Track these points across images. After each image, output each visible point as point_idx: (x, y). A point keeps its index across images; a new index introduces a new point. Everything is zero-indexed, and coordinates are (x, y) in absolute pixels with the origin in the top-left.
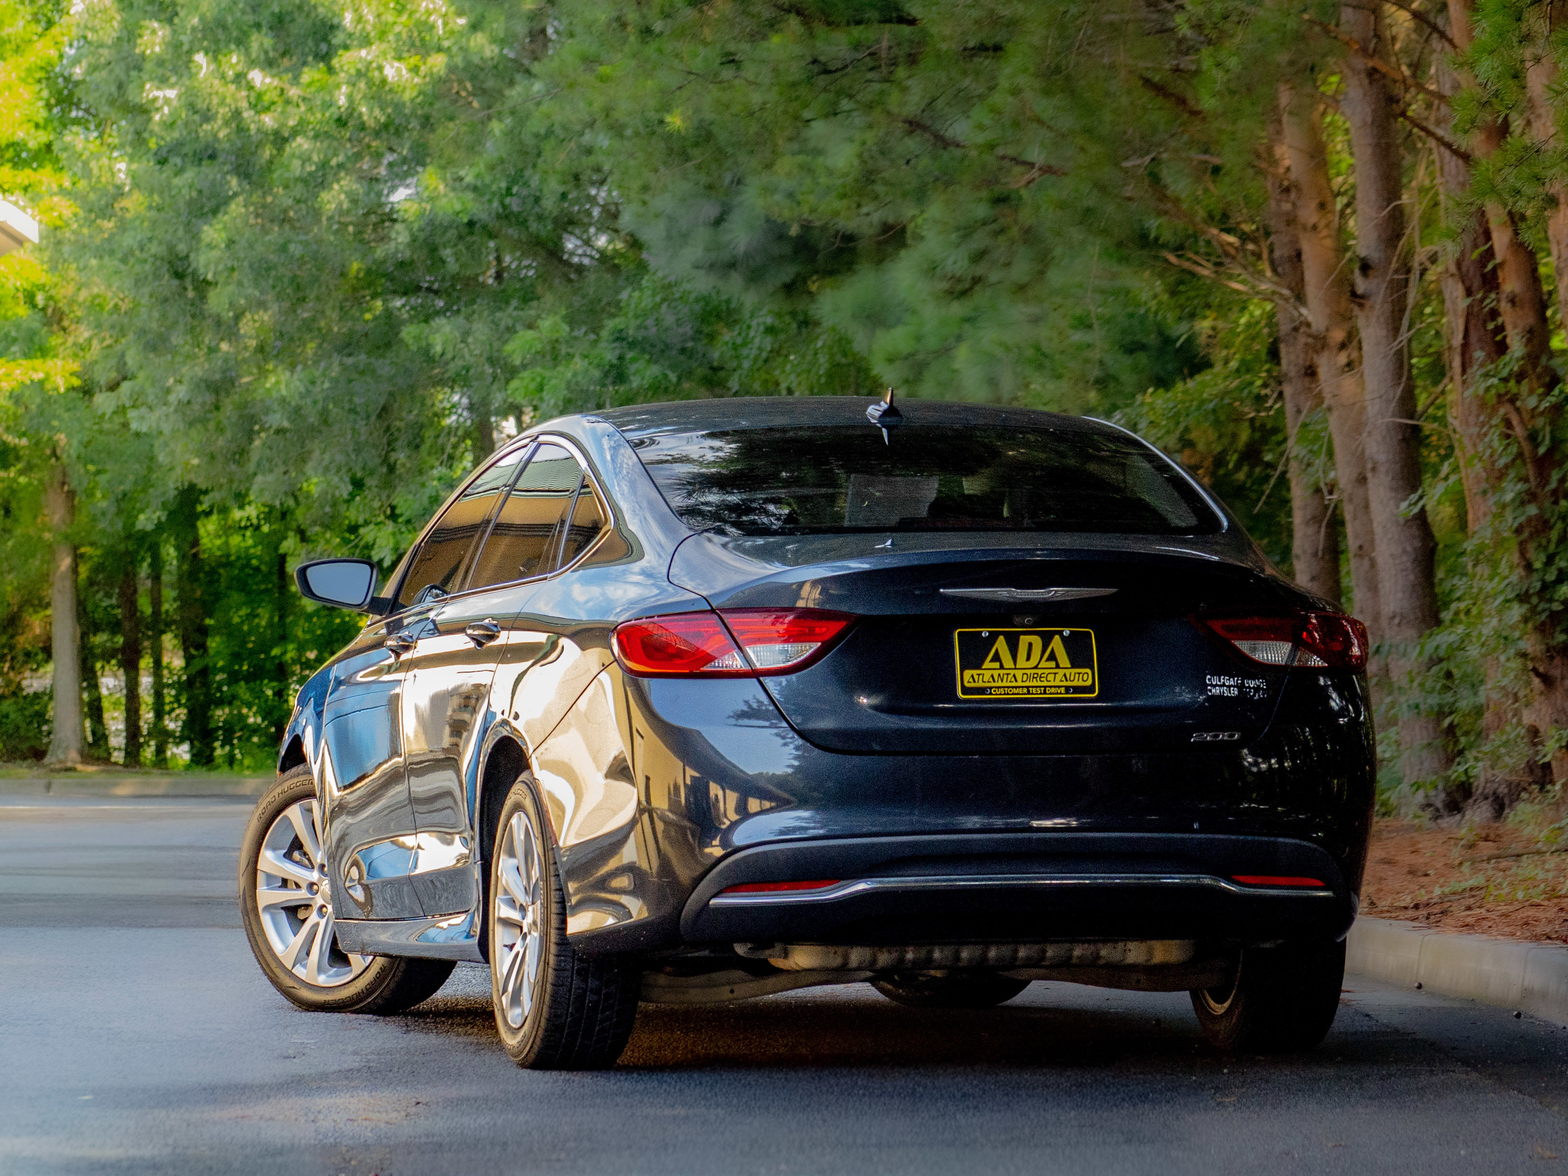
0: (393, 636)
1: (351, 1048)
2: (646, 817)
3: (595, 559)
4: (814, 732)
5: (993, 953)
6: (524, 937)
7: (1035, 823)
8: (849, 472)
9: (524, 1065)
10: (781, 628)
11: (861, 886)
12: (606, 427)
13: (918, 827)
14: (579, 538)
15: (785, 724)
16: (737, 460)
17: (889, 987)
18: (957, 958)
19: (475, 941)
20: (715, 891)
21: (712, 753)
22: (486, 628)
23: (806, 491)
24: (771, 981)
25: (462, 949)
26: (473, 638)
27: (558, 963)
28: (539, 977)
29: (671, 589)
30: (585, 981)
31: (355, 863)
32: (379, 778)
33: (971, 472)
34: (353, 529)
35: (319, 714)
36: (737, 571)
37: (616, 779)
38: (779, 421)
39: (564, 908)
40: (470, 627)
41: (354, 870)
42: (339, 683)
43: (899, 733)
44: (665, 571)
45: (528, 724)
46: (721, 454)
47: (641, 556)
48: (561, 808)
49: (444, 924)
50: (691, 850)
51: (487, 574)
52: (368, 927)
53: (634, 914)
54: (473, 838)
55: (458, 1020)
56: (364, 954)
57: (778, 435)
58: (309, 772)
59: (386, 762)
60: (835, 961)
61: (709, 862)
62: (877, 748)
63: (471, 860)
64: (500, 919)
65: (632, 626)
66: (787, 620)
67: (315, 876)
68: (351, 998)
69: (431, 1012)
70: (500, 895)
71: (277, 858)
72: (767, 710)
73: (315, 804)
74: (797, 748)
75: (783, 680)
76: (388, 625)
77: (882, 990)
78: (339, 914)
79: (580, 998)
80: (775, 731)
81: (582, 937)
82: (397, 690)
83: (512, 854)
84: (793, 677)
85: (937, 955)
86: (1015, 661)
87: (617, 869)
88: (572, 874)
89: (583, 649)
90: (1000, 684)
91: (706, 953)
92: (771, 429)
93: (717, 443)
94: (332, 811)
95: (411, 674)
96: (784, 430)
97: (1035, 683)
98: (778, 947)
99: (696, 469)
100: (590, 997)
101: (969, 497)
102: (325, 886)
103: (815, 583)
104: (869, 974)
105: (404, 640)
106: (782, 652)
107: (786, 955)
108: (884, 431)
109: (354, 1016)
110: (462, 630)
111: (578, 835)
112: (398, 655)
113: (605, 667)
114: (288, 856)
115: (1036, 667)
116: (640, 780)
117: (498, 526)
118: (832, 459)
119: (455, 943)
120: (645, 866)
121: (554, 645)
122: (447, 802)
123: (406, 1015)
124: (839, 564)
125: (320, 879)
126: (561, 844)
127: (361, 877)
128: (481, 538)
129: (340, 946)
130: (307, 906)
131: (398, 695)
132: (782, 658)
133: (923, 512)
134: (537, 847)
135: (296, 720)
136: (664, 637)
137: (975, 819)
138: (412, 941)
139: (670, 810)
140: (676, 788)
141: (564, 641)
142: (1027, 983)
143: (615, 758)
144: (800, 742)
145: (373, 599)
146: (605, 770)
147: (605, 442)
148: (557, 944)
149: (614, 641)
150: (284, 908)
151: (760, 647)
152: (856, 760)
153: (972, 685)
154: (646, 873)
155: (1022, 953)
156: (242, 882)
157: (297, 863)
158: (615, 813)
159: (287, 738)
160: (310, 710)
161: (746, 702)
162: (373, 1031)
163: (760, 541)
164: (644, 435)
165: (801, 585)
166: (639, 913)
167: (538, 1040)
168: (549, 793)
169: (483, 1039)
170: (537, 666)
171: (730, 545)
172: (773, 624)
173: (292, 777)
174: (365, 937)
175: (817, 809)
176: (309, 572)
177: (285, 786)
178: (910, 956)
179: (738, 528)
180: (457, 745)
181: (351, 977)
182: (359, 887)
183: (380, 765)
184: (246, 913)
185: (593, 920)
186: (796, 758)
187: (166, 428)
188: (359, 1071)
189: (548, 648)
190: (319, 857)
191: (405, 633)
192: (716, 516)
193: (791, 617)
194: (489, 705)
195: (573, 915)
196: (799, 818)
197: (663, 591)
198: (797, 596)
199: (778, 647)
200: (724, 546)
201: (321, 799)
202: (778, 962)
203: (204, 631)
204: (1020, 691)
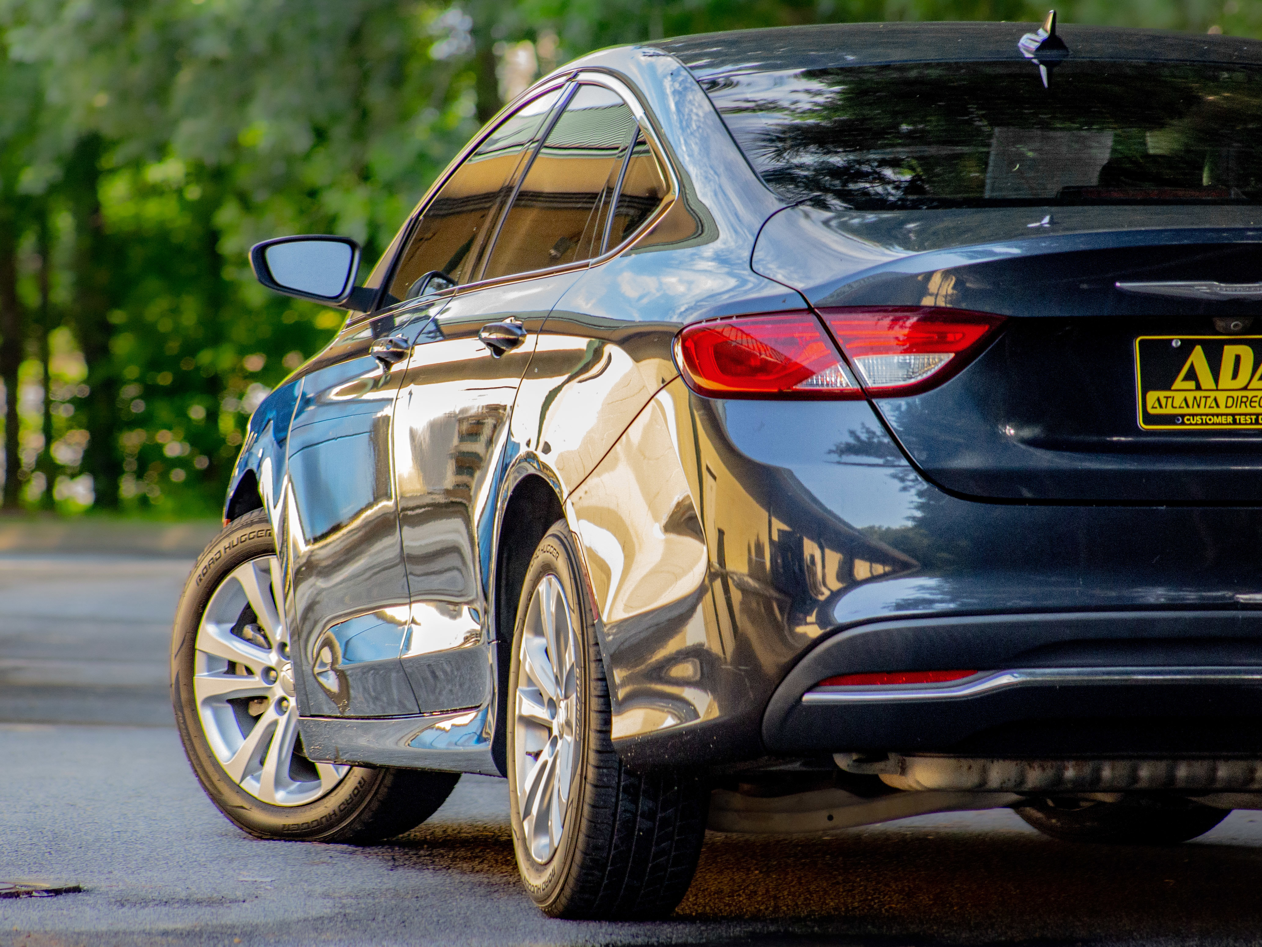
0: (382, 339)
1: (319, 889)
2: (718, 583)
3: (655, 239)
4: (942, 472)
5: (1182, 771)
6: (554, 743)
7: (1242, 597)
8: (993, 123)
9: (551, 913)
10: (901, 333)
11: (1006, 679)
12: (670, 62)
13: (1080, 602)
14: (632, 212)
15: (904, 462)
16: (842, 108)
17: (1039, 815)
18: (1134, 778)
19: (487, 747)
20: (810, 682)
21: (806, 498)
22: (507, 330)
23: (932, 150)
24: (882, 805)
25: (468, 757)
26: (489, 344)
27: (600, 777)
28: (574, 795)
29: (753, 278)
30: (635, 802)
31: (328, 643)
32: (358, 529)
33: (1157, 124)
34: (313, 194)
35: (281, 442)
36: (841, 258)
37: (679, 533)
38: (897, 55)
39: (608, 704)
40: (486, 329)
41: (326, 650)
42: (307, 402)
43: (1056, 475)
44: (746, 254)
45: (562, 457)
46: (820, 99)
47: (715, 236)
48: (606, 571)
49: (446, 725)
50: (778, 628)
51: (507, 257)
52: (343, 727)
53: (701, 712)
54: (486, 612)
55: (462, 853)
56: (337, 762)
57: (895, 75)
58: (267, 520)
59: (369, 506)
60: (970, 779)
61: (800, 646)
62: (1027, 494)
63: (484, 639)
64: (522, 718)
65: (704, 330)
66: (909, 323)
67: (273, 658)
68: (319, 822)
69: (425, 841)
70: (523, 686)
71: (222, 634)
72: (881, 443)
73: (274, 562)
74: (920, 494)
75: (903, 402)
76: (374, 325)
77: (1029, 819)
78: (305, 711)
79: (629, 826)
80: (892, 471)
81: (630, 743)
82: (387, 411)
83: (538, 631)
84: (917, 400)
85: (1106, 773)
86: (1216, 380)
87: (679, 653)
88: (618, 658)
89: (637, 360)
90: (1195, 410)
91: (796, 766)
92: (887, 67)
93: (815, 85)
94: (298, 572)
95: (405, 391)
96: (902, 68)
97: (1243, 410)
98: (893, 758)
99: (786, 120)
100: (641, 823)
101: (1155, 158)
102: (287, 672)
103: (947, 273)
104: (1013, 797)
105: (396, 345)
106: (903, 365)
107: (903, 770)
108: (1043, 69)
109: (323, 846)
110: (474, 333)
111: (627, 607)
112: (388, 365)
113: (665, 384)
114: (237, 631)
115: (1245, 388)
116: (712, 535)
117: (522, 195)
118: (972, 107)
119: (461, 749)
120: (716, 649)
121: (597, 354)
122: (452, 560)
123: (392, 845)
124: (980, 248)
125: (279, 663)
126: (605, 618)
127: (334, 660)
128: (501, 209)
129: (306, 753)
130: (262, 699)
131: (386, 419)
132: (902, 373)
133: (1093, 179)
134: (572, 622)
135: (249, 450)
136: (745, 343)
137: (1160, 591)
138: (402, 746)
139: (751, 575)
140: (759, 548)
141: (611, 349)
142: (1225, 813)
143: (678, 504)
144: (925, 486)
145: (354, 289)
146: (664, 520)
147: (667, 83)
148: (598, 752)
149: (678, 349)
150: (230, 701)
151: (873, 360)
152: (999, 512)
153: (1158, 411)
154: (719, 658)
155: (1223, 771)
156: (175, 666)
157: (249, 640)
158: (677, 577)
159: (237, 474)
160: (268, 437)
161: (852, 433)
162: (348, 866)
163: (871, 217)
164: (720, 72)
165: (929, 275)
166: (708, 712)
167: (571, 881)
168: (589, 550)
169: (496, 879)
170: (574, 383)
171: (833, 223)
172: (891, 327)
173: (243, 526)
174: (340, 741)
175: (945, 576)
176: (270, 253)
177: (234, 538)
178: (1070, 773)
179: (844, 200)
180: (468, 486)
181: (319, 793)
182: (332, 675)
183: (362, 511)
184: (179, 707)
185: (646, 721)
186: (920, 507)
187: (61, 54)
188: (331, 919)
189: (588, 357)
190: (278, 634)
191: (397, 336)
192: (812, 183)
193: (914, 319)
194: (510, 433)
195: (619, 713)
196: (922, 588)
197: (743, 282)
198: (924, 291)
199: (897, 359)
200: (826, 223)
201: (283, 556)
202: (893, 780)
203: (109, 330)
204: (1223, 419)
